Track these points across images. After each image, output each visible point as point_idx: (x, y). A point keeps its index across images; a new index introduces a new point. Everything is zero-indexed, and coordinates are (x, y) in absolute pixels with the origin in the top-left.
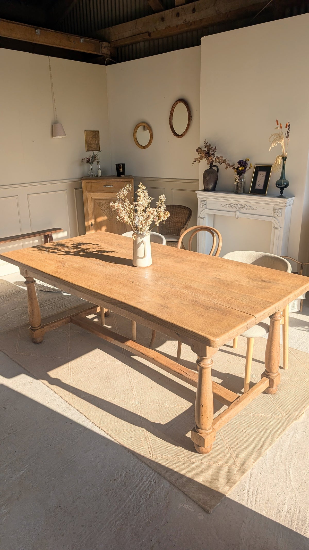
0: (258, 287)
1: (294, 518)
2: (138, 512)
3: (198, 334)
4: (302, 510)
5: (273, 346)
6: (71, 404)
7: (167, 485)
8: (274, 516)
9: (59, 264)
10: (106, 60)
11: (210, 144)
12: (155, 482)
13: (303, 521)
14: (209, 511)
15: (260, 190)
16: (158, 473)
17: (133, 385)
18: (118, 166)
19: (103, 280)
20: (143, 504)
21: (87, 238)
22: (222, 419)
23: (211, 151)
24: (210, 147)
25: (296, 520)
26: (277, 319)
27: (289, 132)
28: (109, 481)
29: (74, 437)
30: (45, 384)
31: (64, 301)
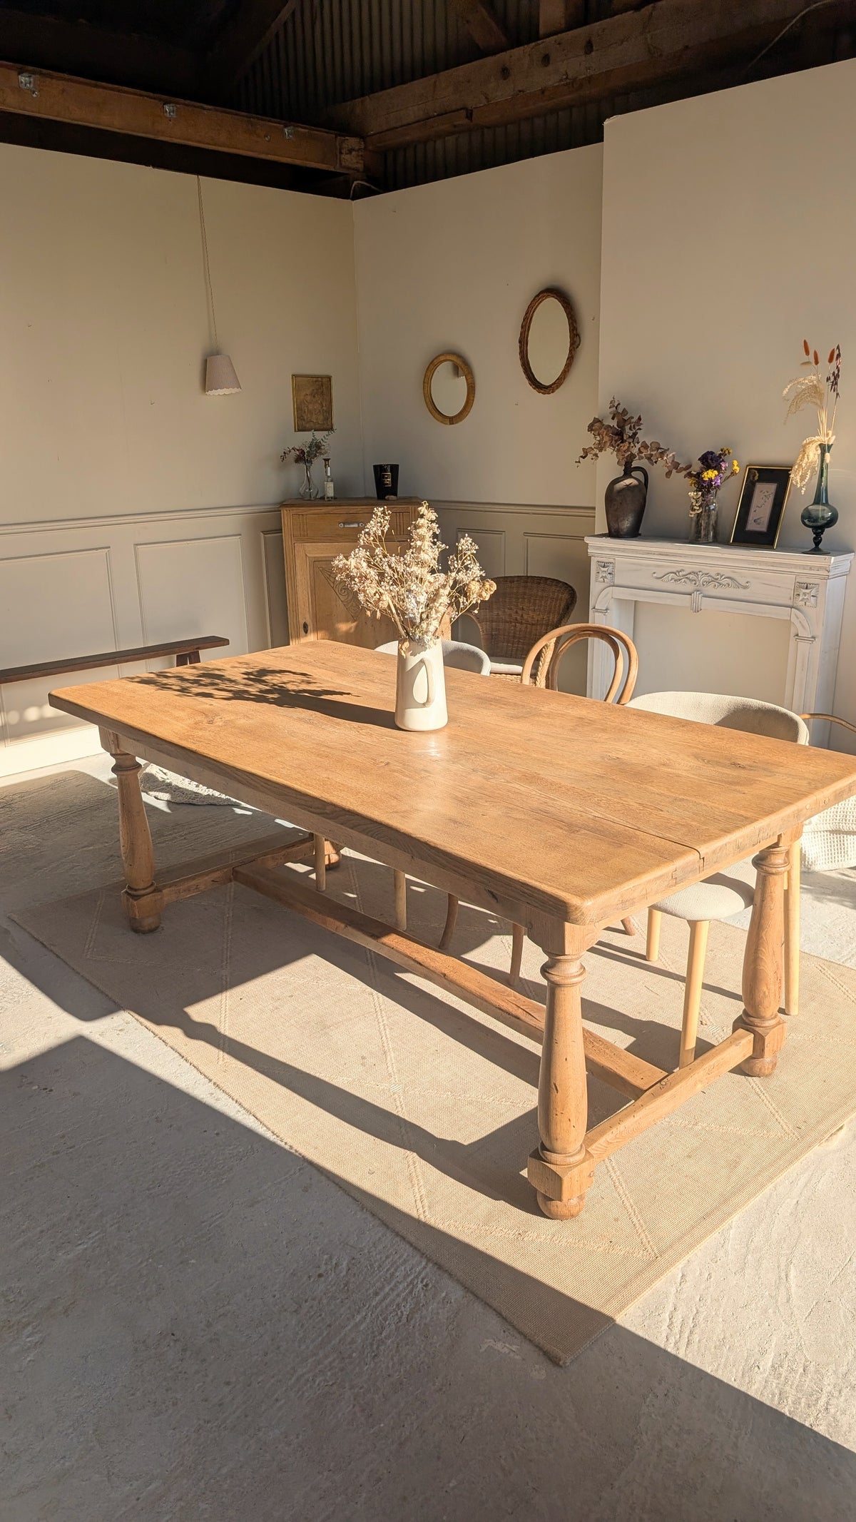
0: (719, 781)
1: (787, 1388)
2: (376, 1355)
3: (539, 890)
4: (812, 1368)
5: (763, 943)
6: (221, 1085)
7: (457, 1293)
8: (735, 1380)
9: (199, 718)
10: (354, 185)
11: (624, 409)
12: (426, 1285)
13: (811, 1395)
14: (560, 1360)
15: (760, 533)
16: (436, 1264)
17: (390, 1042)
18: (379, 470)
19: (309, 758)
20: (388, 1337)
21: (281, 657)
22: (614, 1130)
23: (627, 428)
24: (626, 418)
25: (794, 1393)
26: (774, 870)
27: (838, 375)
28: (305, 1278)
29: (223, 1167)
30: (155, 1035)
31: (222, 827)
